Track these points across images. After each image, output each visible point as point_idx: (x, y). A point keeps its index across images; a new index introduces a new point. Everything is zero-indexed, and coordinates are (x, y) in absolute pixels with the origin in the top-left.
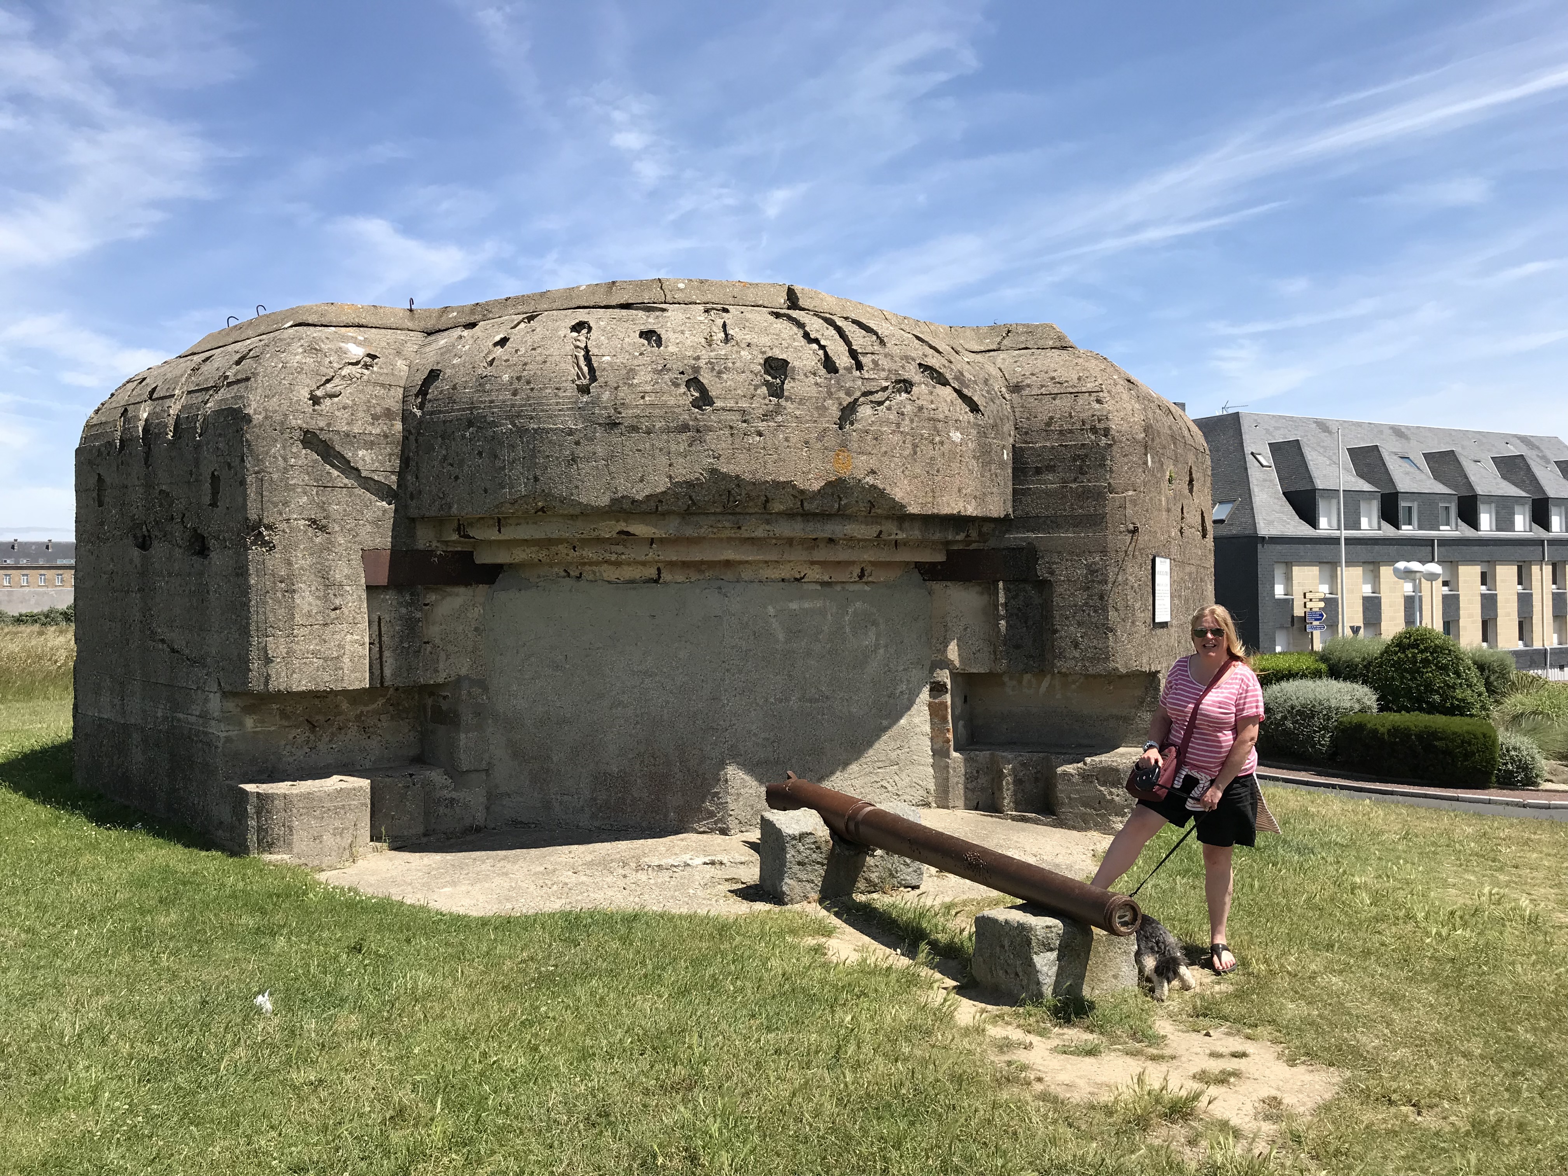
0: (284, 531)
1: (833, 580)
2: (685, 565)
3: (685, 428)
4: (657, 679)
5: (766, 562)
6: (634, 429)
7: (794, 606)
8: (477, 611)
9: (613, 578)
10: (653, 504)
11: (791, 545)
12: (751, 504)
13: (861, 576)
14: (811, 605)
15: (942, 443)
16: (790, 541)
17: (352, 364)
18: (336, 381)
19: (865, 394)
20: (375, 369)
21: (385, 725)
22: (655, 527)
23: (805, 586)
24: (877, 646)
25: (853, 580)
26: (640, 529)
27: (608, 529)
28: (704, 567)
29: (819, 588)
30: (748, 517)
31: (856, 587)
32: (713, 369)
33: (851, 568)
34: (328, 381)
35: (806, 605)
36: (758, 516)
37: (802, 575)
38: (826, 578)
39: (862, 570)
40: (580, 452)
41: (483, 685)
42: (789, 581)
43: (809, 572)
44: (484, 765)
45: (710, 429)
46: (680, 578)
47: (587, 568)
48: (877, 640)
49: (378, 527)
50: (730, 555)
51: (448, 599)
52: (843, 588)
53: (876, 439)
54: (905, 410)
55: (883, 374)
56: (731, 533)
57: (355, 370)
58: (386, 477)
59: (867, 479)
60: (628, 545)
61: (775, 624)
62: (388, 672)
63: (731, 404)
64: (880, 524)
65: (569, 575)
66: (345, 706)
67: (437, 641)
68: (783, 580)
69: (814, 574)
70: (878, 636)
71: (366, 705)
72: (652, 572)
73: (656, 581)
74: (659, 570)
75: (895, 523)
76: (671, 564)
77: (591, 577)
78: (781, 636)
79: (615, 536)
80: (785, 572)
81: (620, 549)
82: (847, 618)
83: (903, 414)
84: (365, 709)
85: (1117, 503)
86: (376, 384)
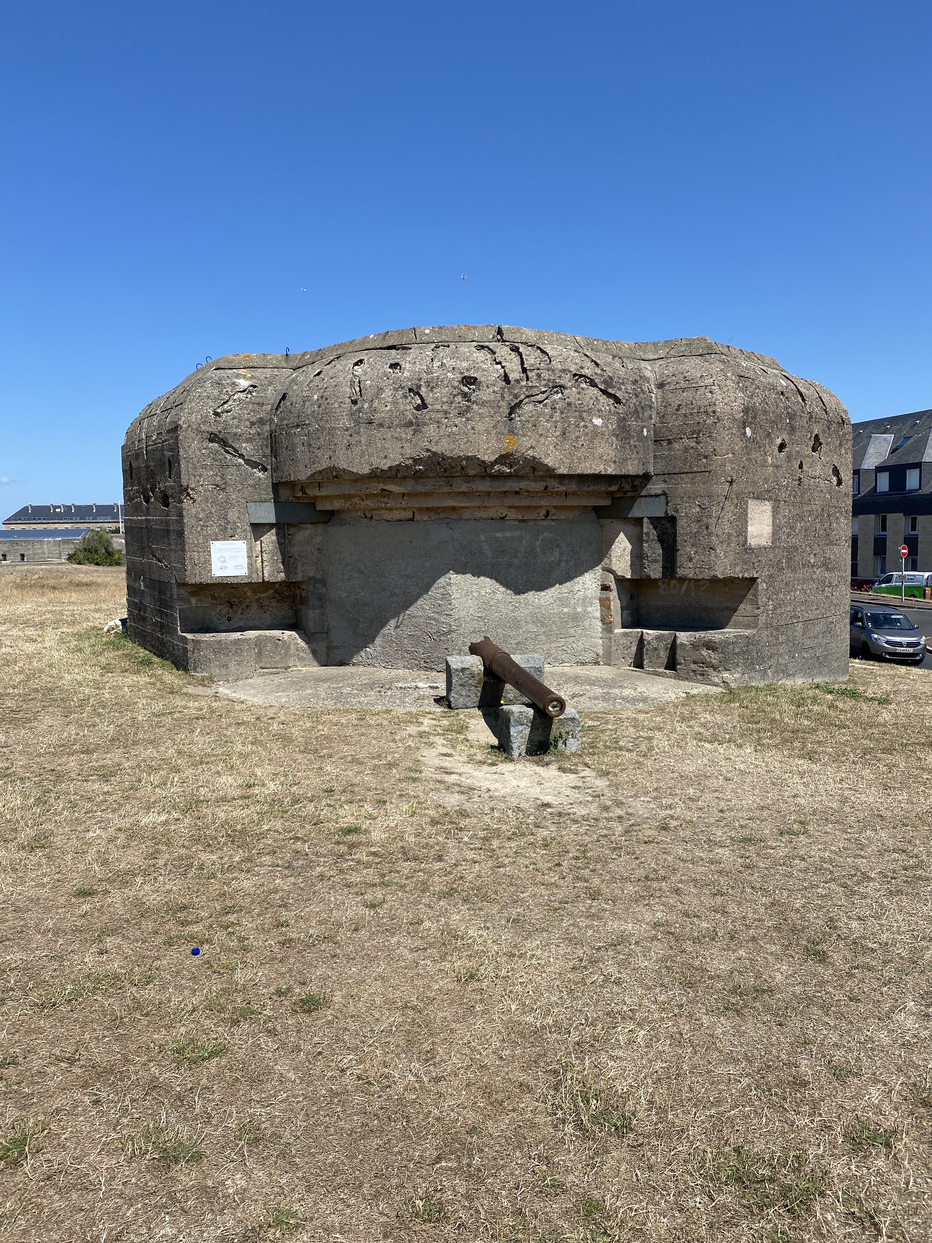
0: (200, 492)
1: (524, 518)
2: (428, 509)
3: (410, 424)
4: (414, 580)
5: (479, 507)
6: (381, 425)
7: (498, 535)
8: (318, 539)
9: (389, 518)
10: (394, 473)
11: (489, 496)
12: (454, 470)
13: (547, 515)
14: (511, 534)
15: (586, 427)
16: (489, 494)
17: (241, 392)
18: (230, 403)
19: (528, 397)
20: (254, 394)
21: (274, 605)
22: (400, 486)
23: (507, 523)
24: (560, 561)
25: (540, 518)
26: (391, 487)
27: (376, 487)
28: (439, 511)
29: (517, 523)
30: (455, 479)
31: (545, 523)
32: (429, 386)
33: (538, 511)
34: (225, 403)
35: (508, 535)
36: (461, 478)
37: (504, 515)
38: (520, 517)
39: (548, 512)
40: (353, 440)
41: (323, 582)
42: (496, 519)
43: (509, 514)
44: (325, 630)
45: (425, 424)
46: (426, 518)
47: (375, 512)
48: (560, 557)
49: (256, 489)
50: (450, 503)
51: (302, 531)
52: (535, 524)
53: (535, 426)
54: (557, 406)
55: (543, 383)
56: (447, 489)
57: (242, 396)
58: (260, 459)
59: (529, 452)
60: (391, 497)
61: (485, 547)
62: (266, 575)
63: (438, 407)
64: (546, 481)
65: (366, 517)
66: (249, 593)
67: (296, 556)
68: (492, 519)
69: (512, 515)
70: (561, 554)
71: (262, 593)
72: (409, 514)
73: (413, 520)
74: (413, 513)
75: (557, 480)
76: (420, 509)
77: (377, 518)
78: (490, 555)
79: (380, 492)
80: (492, 513)
81: (386, 500)
82: (538, 543)
83: (555, 408)
84: (262, 596)
85: (720, 463)
86: (254, 403)
